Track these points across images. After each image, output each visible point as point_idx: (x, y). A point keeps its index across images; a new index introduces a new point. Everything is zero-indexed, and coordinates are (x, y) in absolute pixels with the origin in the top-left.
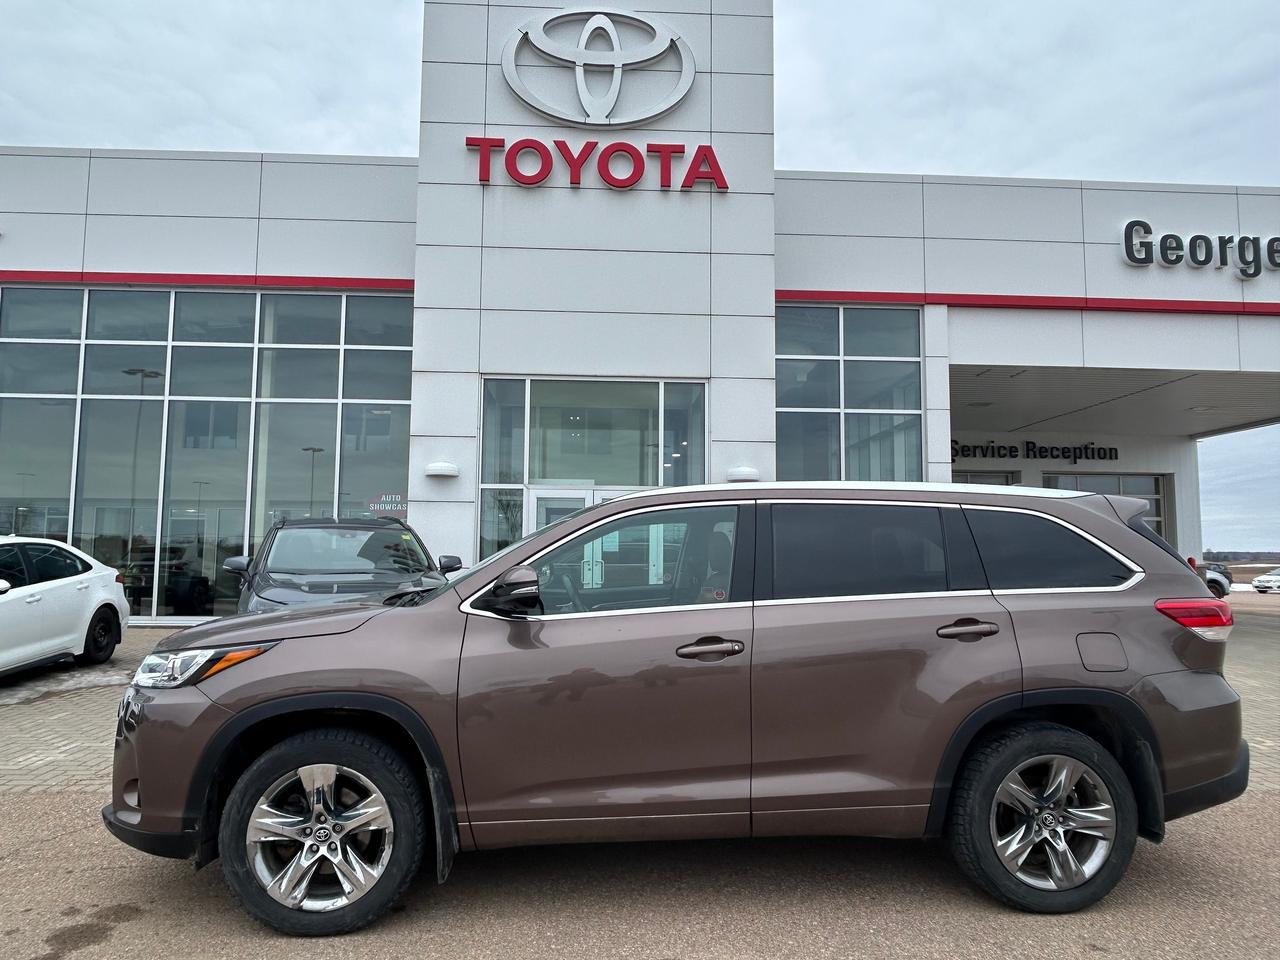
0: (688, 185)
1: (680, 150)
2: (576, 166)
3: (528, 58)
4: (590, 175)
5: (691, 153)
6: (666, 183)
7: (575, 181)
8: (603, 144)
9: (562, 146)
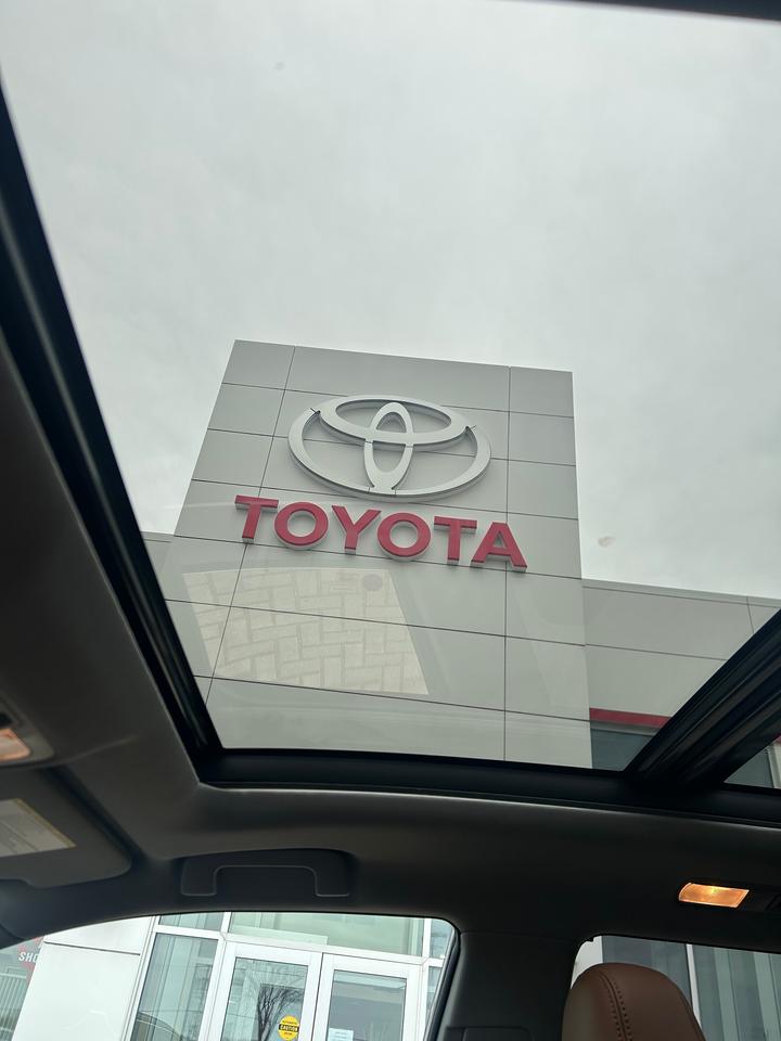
0: (478, 562)
1: (472, 525)
2: (353, 532)
3: (317, 435)
4: (369, 543)
5: (483, 529)
6: (453, 557)
7: (351, 548)
8: (384, 515)
9: (340, 513)
